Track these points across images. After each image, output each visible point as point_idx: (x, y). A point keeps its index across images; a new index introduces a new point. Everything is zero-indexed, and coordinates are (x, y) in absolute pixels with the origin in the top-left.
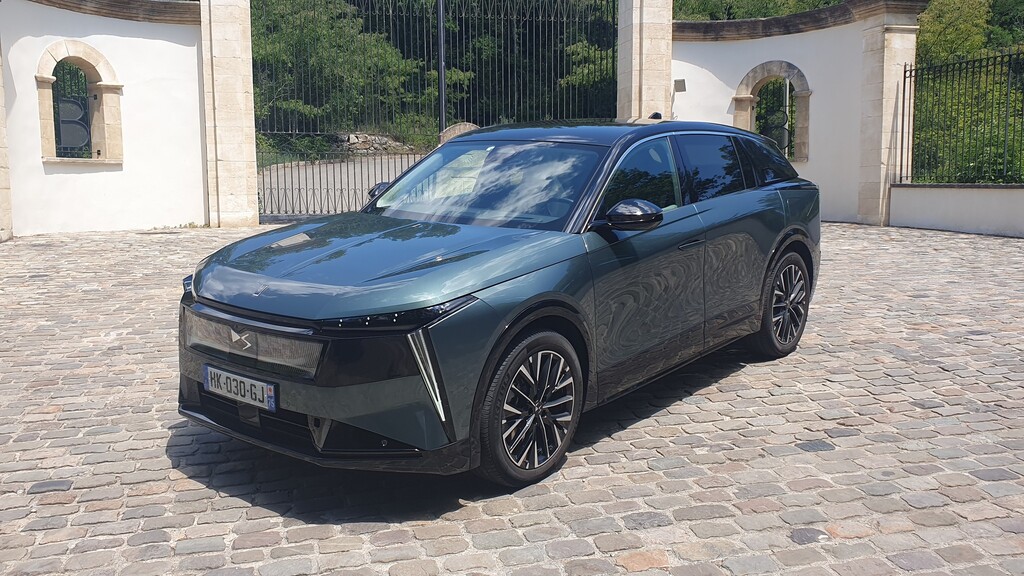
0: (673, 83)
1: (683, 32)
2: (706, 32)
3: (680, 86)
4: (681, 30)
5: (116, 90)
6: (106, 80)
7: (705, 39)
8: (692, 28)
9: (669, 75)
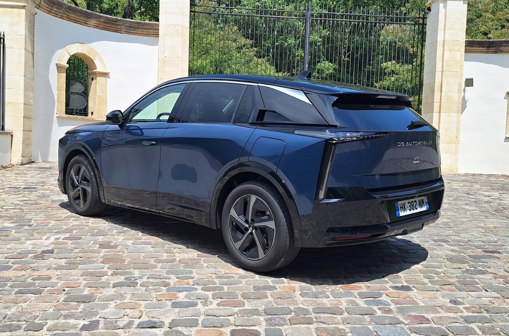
0: (464, 80)
1: (472, 46)
2: (488, 47)
3: (469, 82)
4: (471, 46)
5: (105, 75)
6: (99, 68)
7: (487, 52)
8: (479, 44)
9: (461, 75)
